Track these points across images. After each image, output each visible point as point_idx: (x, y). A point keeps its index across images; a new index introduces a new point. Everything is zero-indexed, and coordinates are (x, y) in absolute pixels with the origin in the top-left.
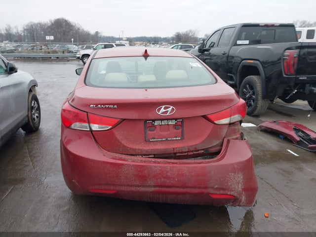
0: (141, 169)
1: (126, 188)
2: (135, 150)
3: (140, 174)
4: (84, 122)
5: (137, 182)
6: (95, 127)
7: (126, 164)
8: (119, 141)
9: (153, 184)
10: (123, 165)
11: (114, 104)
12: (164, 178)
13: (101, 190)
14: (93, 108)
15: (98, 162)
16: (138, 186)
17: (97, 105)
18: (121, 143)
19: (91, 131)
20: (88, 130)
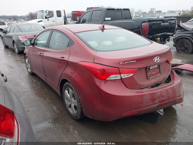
0: (153, 95)
1: (145, 108)
2: (144, 85)
3: (153, 98)
4: (117, 74)
5: (151, 103)
6: (124, 76)
7: (145, 94)
8: (137, 82)
9: (158, 102)
10: (144, 95)
11: (134, 60)
12: (162, 97)
13: (132, 113)
14: (122, 64)
15: (130, 96)
16: (151, 105)
17: (124, 62)
18: (138, 83)
19: (121, 79)
20: (120, 78)
